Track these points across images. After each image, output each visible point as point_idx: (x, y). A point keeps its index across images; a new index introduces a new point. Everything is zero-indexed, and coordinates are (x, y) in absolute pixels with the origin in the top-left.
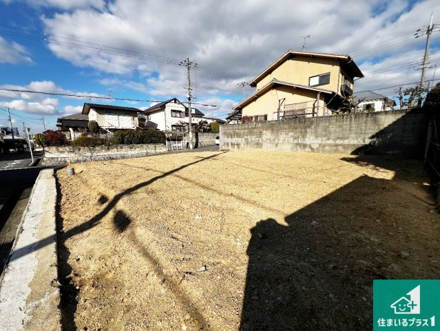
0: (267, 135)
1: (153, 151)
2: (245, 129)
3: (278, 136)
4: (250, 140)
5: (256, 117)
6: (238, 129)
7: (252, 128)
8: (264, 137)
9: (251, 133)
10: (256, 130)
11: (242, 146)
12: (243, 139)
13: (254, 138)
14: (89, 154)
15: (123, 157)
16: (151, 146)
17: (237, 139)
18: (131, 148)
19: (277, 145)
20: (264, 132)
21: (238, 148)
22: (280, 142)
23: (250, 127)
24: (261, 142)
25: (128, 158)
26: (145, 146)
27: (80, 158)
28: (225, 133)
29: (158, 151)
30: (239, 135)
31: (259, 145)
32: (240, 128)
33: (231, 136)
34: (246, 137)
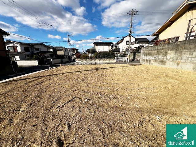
0: (171, 54)
1: (109, 62)
2: (155, 50)
3: (181, 56)
4: (157, 59)
5: (169, 39)
6: (151, 50)
7: (161, 49)
8: (168, 56)
9: (159, 53)
10: (163, 51)
11: (152, 62)
12: (153, 57)
13: (160, 57)
14: (85, 62)
15: (96, 64)
16: (108, 59)
17: (150, 57)
18: (99, 60)
19: (178, 64)
20: (169, 52)
21: (150, 63)
22: (182, 61)
23: (159, 48)
24: (165, 60)
25: (98, 64)
26: (105, 59)
27: (83, 63)
28: (144, 53)
29: (111, 62)
30: (151, 55)
31: (163, 62)
32: (152, 49)
33: (147, 55)
34: (155, 56)
